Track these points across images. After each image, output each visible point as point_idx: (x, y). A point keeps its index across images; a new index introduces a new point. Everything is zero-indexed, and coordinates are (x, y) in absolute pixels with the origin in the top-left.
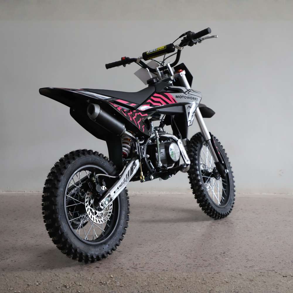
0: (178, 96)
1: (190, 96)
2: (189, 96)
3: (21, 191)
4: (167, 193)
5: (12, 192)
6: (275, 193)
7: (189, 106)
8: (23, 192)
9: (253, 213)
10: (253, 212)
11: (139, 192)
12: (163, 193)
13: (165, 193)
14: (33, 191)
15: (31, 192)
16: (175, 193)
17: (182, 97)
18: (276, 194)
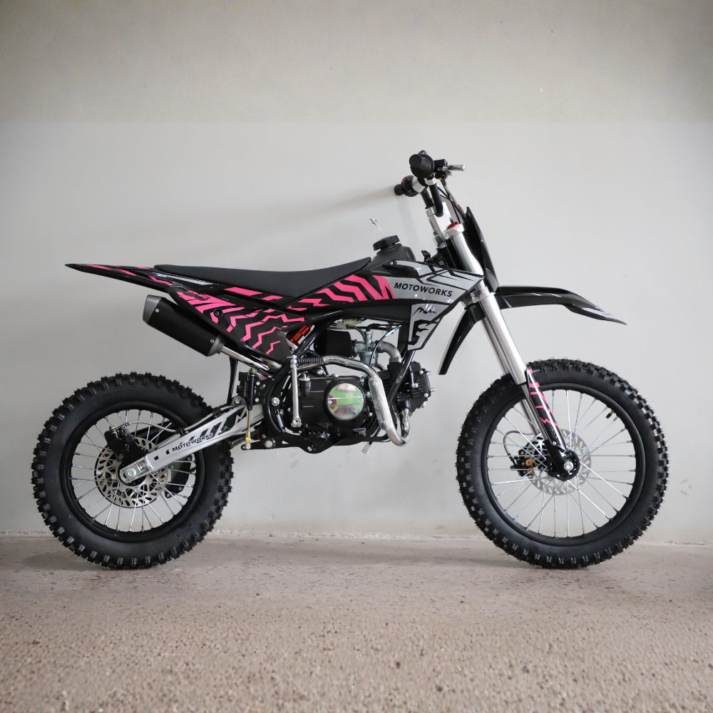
0: (401, 284)
1: (430, 287)
2: (427, 286)
4: (384, 537)
6: (671, 542)
7: (420, 308)
9: (607, 590)
10: (607, 588)
11: (310, 534)
12: (372, 537)
13: (377, 536)
14: (26, 531)
15: (23, 534)
16: (403, 538)
17: (409, 287)
18: (673, 544)
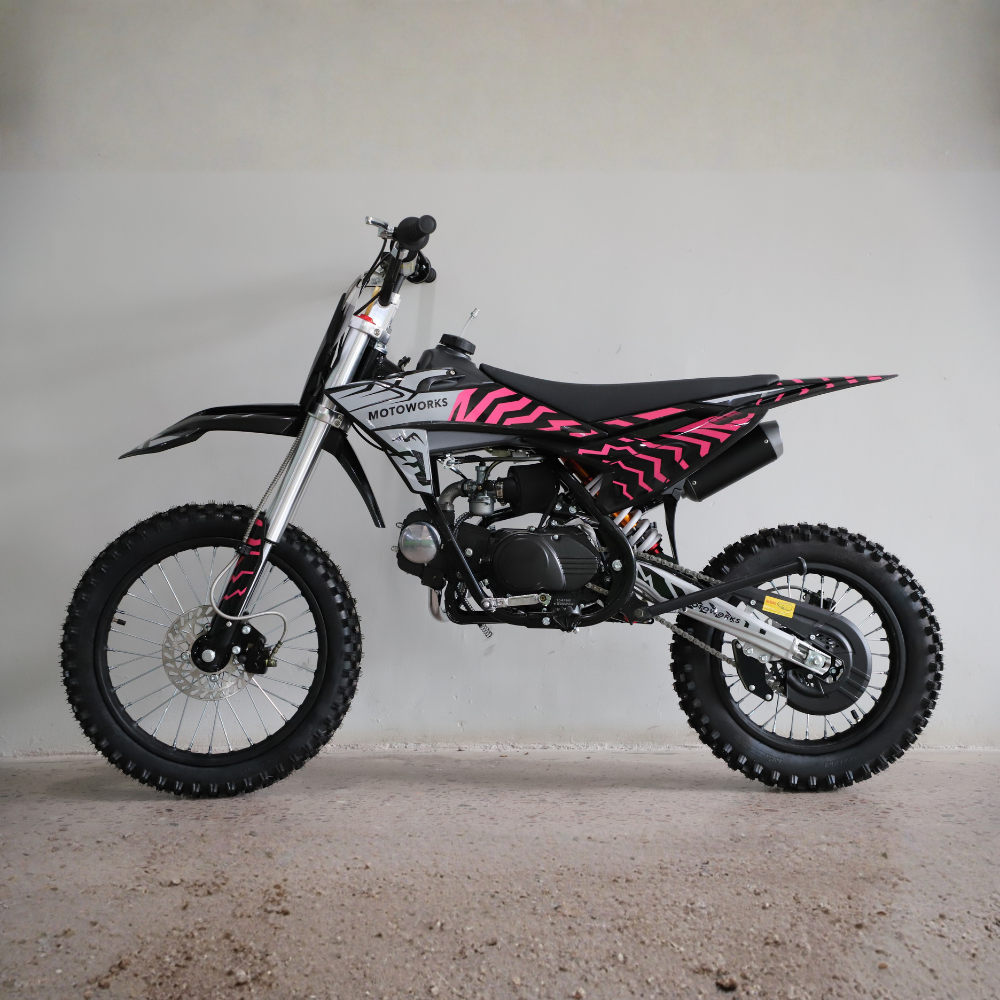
3: (81, 753)
5: (48, 755)
8: (88, 754)
